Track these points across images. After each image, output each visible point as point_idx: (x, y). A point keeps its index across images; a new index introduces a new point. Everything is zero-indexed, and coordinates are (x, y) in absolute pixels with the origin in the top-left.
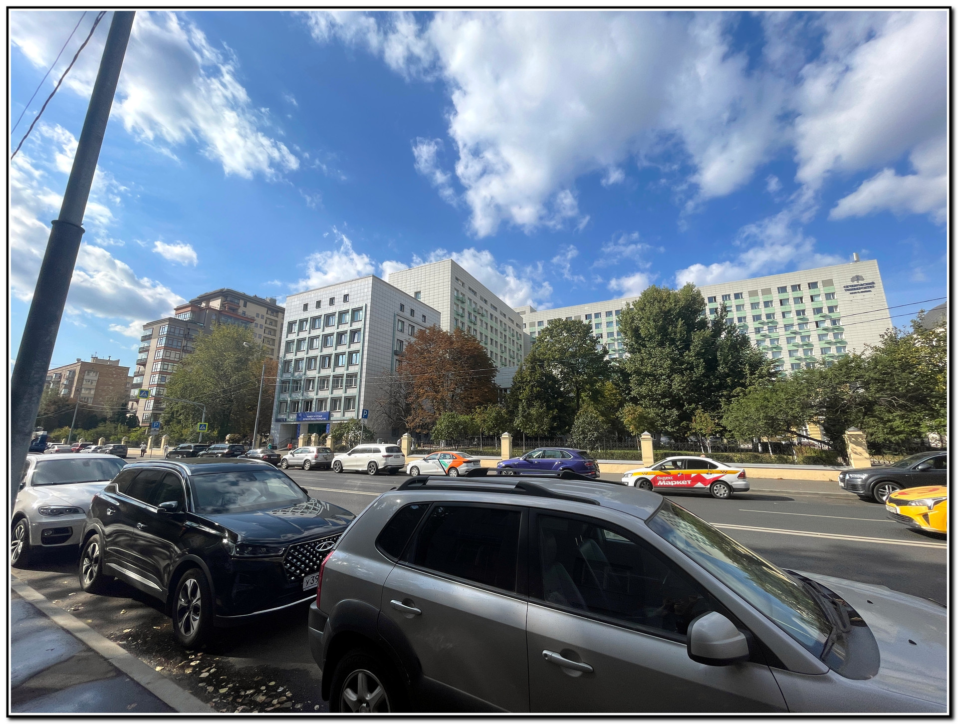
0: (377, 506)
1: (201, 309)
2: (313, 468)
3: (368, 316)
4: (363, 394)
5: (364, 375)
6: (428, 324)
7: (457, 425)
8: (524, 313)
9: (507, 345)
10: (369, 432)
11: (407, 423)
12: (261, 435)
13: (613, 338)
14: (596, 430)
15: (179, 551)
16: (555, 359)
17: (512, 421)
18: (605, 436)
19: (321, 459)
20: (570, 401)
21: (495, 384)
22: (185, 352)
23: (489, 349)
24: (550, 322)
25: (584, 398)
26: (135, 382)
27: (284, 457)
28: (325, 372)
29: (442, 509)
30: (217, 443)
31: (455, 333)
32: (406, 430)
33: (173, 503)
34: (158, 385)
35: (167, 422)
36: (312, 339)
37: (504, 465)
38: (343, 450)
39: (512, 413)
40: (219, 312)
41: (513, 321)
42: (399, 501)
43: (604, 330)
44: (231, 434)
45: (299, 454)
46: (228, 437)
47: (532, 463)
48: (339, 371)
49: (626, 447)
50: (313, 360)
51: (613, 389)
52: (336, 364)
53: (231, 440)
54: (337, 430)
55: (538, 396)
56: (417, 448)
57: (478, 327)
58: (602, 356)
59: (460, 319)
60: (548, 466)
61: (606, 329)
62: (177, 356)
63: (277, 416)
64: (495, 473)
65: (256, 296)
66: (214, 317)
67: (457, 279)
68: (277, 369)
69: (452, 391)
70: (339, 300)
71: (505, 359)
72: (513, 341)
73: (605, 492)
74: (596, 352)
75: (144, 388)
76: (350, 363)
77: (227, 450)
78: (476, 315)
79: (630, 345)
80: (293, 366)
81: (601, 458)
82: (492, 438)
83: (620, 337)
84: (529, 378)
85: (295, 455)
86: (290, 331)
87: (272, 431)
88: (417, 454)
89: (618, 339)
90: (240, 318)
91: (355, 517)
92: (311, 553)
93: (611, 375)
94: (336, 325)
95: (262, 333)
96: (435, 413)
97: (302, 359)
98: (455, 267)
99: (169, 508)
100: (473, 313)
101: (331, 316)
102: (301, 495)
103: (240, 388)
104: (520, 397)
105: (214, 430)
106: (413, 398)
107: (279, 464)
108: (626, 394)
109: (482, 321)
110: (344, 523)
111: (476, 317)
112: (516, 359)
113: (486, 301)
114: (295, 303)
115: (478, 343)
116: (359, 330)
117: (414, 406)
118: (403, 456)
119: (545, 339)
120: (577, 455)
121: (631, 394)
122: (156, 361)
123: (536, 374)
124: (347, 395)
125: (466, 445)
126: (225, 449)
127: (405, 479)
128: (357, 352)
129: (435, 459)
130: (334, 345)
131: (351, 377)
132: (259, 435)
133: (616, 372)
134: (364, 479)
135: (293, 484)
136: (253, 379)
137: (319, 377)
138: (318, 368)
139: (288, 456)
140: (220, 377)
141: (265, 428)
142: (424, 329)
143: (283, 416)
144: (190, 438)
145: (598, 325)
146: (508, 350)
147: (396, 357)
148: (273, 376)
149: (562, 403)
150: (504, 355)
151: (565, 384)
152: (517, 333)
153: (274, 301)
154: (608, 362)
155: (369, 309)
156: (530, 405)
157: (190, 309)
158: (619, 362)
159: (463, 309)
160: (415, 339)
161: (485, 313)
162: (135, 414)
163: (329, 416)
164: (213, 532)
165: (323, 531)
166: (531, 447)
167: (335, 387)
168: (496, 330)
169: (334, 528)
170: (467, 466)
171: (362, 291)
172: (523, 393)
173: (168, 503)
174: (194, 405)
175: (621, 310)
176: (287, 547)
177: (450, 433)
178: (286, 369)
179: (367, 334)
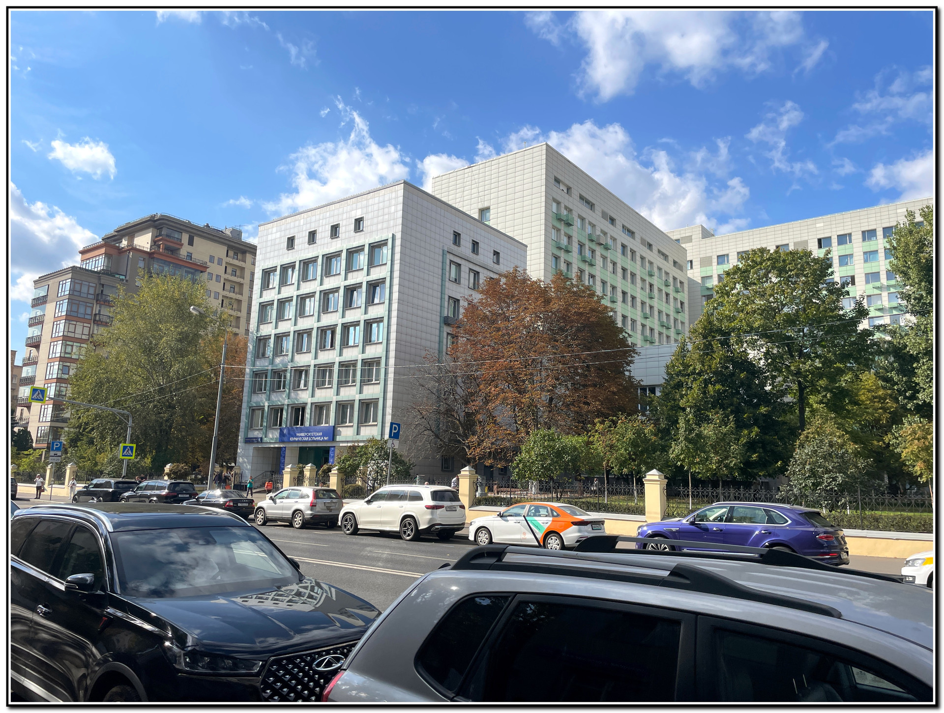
0: (417, 596)
1: (121, 251)
2: (308, 524)
3: (397, 256)
4: (390, 395)
5: (392, 361)
6: (505, 267)
7: (559, 454)
8: (689, 239)
9: (655, 303)
10: (402, 463)
11: (469, 448)
12: (222, 466)
13: (877, 284)
14: (841, 469)
15: (99, 656)
16: (751, 330)
17: (665, 449)
18: (861, 483)
19: (320, 509)
20: (784, 411)
21: (630, 377)
22: (98, 325)
23: (620, 310)
24: (742, 255)
25: (815, 406)
26: (24, 375)
27: (259, 504)
28: (326, 357)
29: (533, 607)
30: (151, 478)
31: (553, 282)
32: (467, 462)
33: (88, 577)
34: (59, 380)
35: (74, 442)
36: (303, 299)
37: (650, 532)
38: (358, 493)
39: (666, 434)
40: (150, 255)
41: (666, 257)
42: (454, 588)
43: (858, 269)
44: (173, 463)
45: (285, 501)
46: (167, 468)
47: (706, 530)
48: (350, 354)
49: (908, 506)
50: (305, 336)
51: (878, 388)
52: (345, 343)
53: (173, 474)
54: (346, 460)
55: (718, 402)
56: (486, 494)
57: (598, 271)
58: (854, 322)
59: (563, 255)
60: (742, 537)
61: (862, 265)
62: (86, 331)
63: (246, 433)
64: (633, 546)
65: (208, 226)
66: (141, 264)
67: (557, 181)
68: (246, 352)
69: (548, 391)
70: (347, 228)
71: (652, 330)
72: (667, 295)
73: (858, 594)
74: (841, 312)
75: (39, 384)
76: (368, 340)
77: (166, 491)
78: (594, 246)
79: (915, 299)
80: (272, 345)
81: (850, 527)
82: (626, 479)
83: (893, 282)
84: (699, 367)
85: (278, 501)
86: (265, 285)
87: (240, 460)
88: (486, 505)
89: (889, 287)
90: (181, 263)
91: (380, 614)
92: (306, 674)
93: (873, 360)
94: (343, 273)
95: (220, 290)
96: (517, 430)
97: (287, 334)
98: (553, 158)
99: (81, 583)
100: (588, 244)
101: (334, 257)
102: (288, 572)
103: (185, 384)
104: (682, 403)
105: (145, 456)
106: (479, 402)
107: (252, 516)
108: (905, 398)
109: (604, 258)
110: (360, 623)
111: (593, 251)
112: (673, 330)
113: (612, 221)
114: (274, 236)
115: (598, 301)
116: (382, 280)
117: (480, 417)
118: (463, 507)
119: (732, 289)
120: (800, 519)
121: (917, 398)
122: (53, 340)
123: (713, 358)
124: (363, 397)
125: (576, 492)
126: (162, 488)
127: (464, 550)
128: (379, 320)
129: (518, 515)
130: (340, 310)
131: (370, 364)
132: (217, 466)
133: (886, 353)
134: (394, 548)
135: (276, 553)
136: (207, 369)
137: (315, 366)
138: (313, 351)
139: (264, 502)
140: (154, 365)
141: (227, 454)
142: (495, 276)
143: (256, 434)
144: (109, 469)
145: (844, 260)
146: (656, 313)
147: (447, 329)
148: (240, 364)
149: (767, 416)
150: (648, 323)
151: (774, 377)
152: (675, 279)
153: (238, 233)
154: (867, 333)
155: (398, 242)
156: (701, 418)
157: (103, 250)
158: (893, 333)
159: (570, 237)
160: (480, 296)
161: (610, 242)
162: (26, 428)
163: (333, 433)
164: (147, 627)
165: (323, 637)
166: (705, 499)
167: (343, 383)
168: (633, 275)
169: (344, 631)
170: (580, 531)
171: (386, 210)
172: (686, 395)
173: (80, 576)
174: (114, 415)
175: (896, 226)
176: (266, 661)
177: (547, 469)
178: (261, 351)
179: (396, 288)
